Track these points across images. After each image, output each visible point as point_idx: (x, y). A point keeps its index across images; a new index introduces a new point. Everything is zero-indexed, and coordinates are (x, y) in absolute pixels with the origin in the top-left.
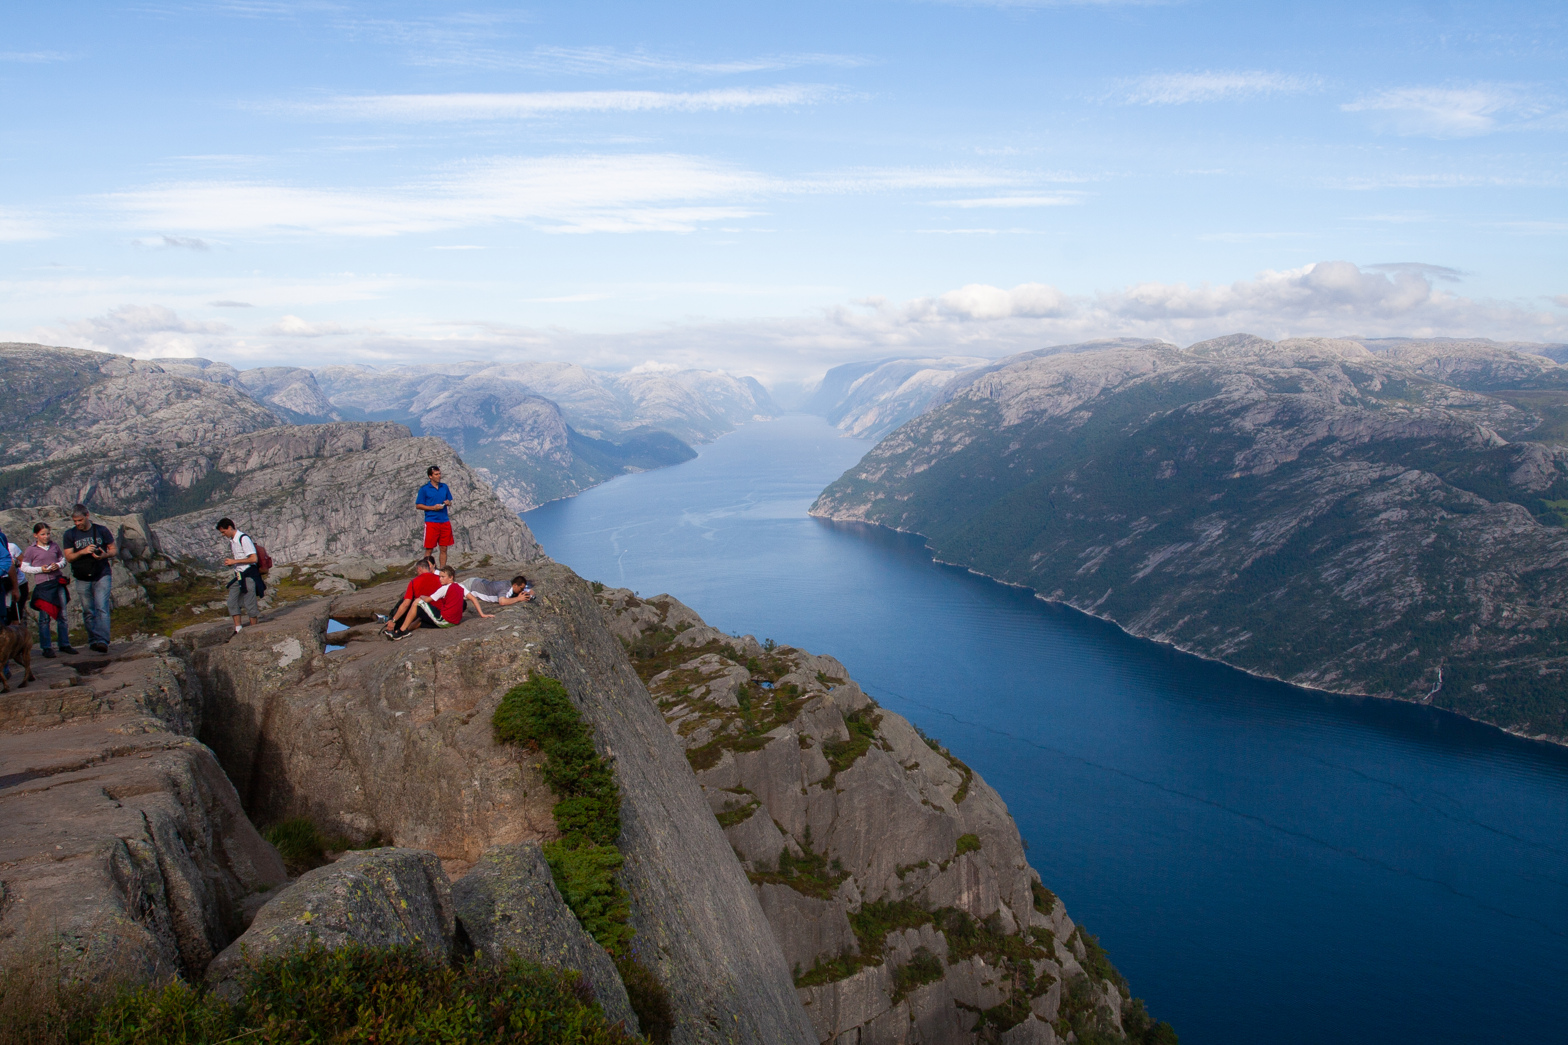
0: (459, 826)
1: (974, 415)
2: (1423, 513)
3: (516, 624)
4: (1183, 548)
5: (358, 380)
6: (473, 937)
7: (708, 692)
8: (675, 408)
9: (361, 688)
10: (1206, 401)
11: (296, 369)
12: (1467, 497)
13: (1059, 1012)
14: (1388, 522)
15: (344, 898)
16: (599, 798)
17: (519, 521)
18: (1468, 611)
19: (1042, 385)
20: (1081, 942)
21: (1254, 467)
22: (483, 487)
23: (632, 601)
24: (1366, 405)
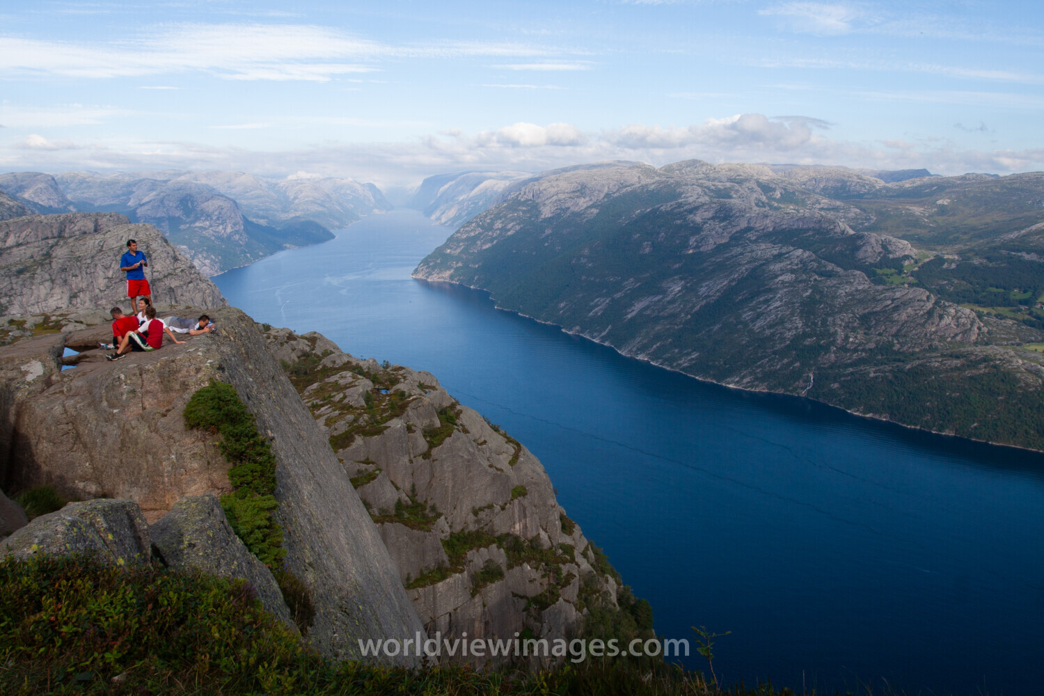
0: (161, 487)
1: (522, 210)
2: (804, 277)
3: (201, 347)
4: (657, 298)
5: (88, 182)
6: (168, 559)
7: (345, 397)
8: (319, 204)
9: (88, 394)
10: (672, 203)
11: (41, 174)
12: (830, 266)
13: (578, 596)
14: (783, 282)
15: (63, 533)
16: (260, 464)
17: (210, 283)
18: (830, 338)
19: (566, 191)
20: (592, 552)
21: (701, 246)
22: (183, 259)
23: (291, 337)
24: (771, 207)
